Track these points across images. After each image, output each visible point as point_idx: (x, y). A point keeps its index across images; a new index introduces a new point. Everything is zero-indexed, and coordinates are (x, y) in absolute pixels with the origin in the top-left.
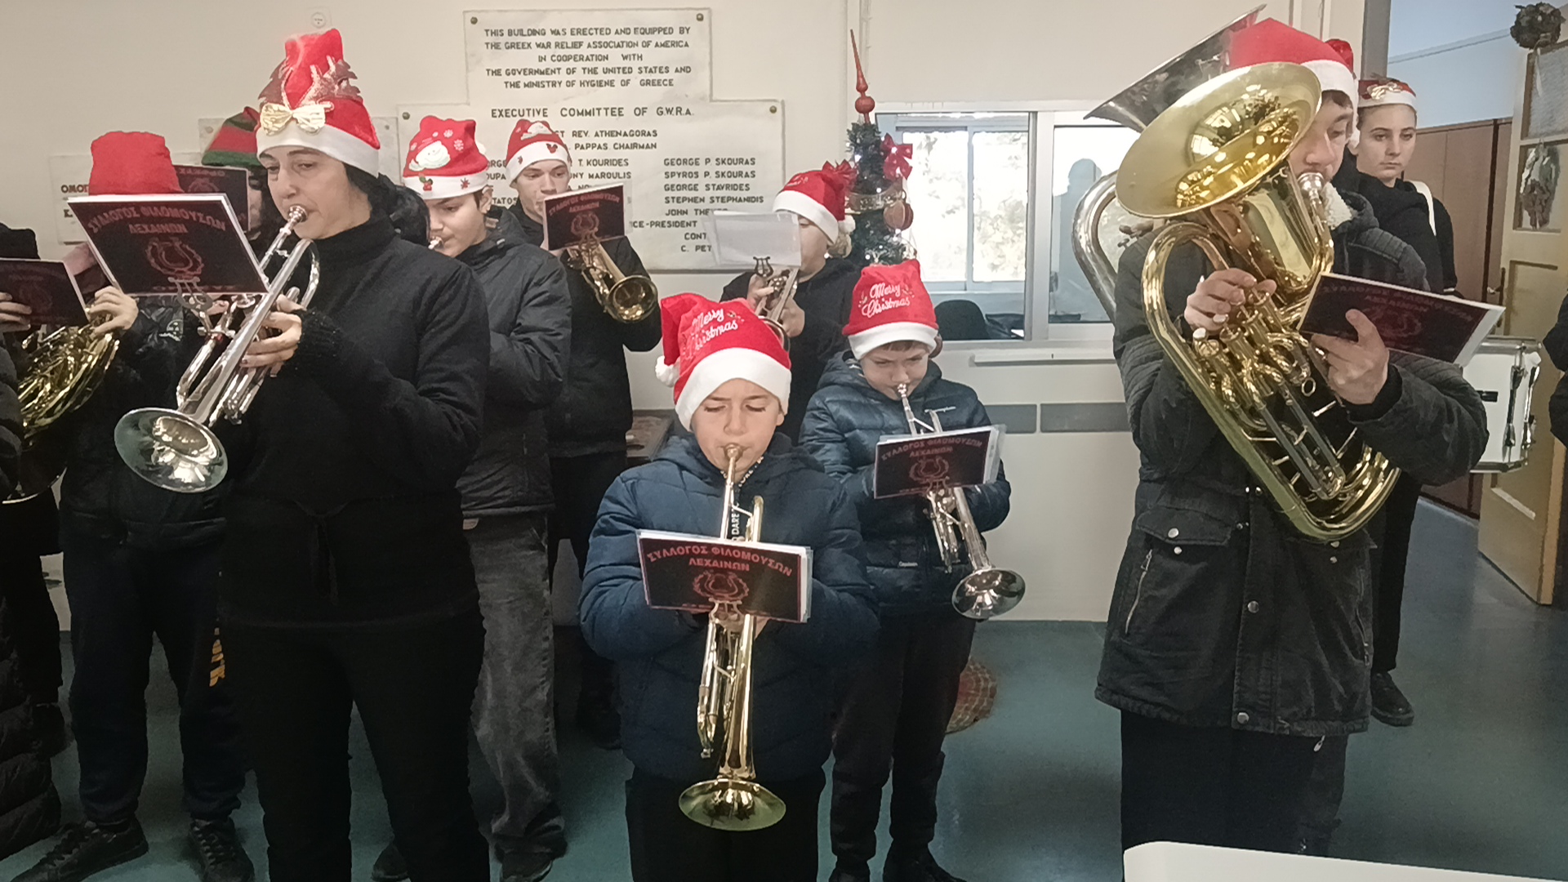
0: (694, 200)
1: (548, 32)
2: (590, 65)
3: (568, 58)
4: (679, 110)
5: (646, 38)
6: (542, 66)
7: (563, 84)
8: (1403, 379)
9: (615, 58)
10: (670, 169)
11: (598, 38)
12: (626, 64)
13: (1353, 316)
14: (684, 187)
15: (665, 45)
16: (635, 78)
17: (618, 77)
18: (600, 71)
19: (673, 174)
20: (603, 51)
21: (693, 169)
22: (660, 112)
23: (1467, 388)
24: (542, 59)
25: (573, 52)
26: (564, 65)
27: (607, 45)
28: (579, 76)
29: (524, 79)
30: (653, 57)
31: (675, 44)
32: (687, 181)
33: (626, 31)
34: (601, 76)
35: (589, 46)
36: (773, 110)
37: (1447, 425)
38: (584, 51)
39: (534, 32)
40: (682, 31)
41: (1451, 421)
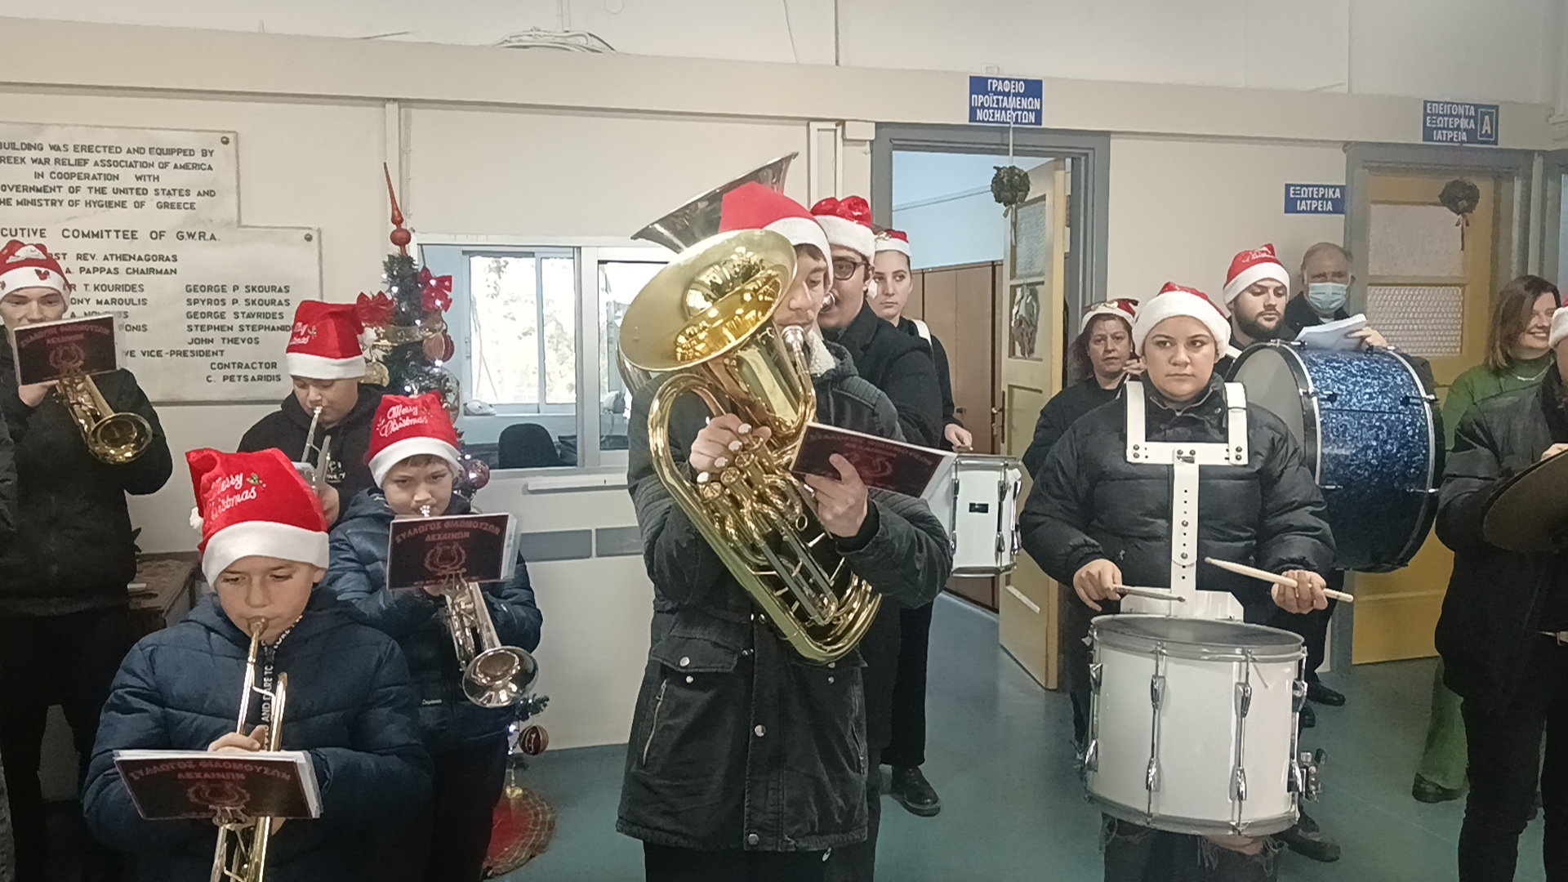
0: (221, 328)
1: (46, 148)
2: (98, 184)
3: (71, 176)
4: (202, 235)
5: (164, 158)
6: (40, 183)
7: (65, 203)
8: (880, 513)
9: (127, 177)
10: (193, 295)
11: (107, 156)
12: (141, 184)
13: (835, 459)
14: (209, 314)
15: (185, 167)
16: (151, 200)
17: (130, 199)
18: (109, 190)
19: (196, 302)
20: (113, 171)
21: (220, 295)
22: (180, 236)
23: (933, 521)
24: (38, 175)
25: (77, 170)
26: (66, 184)
27: (118, 164)
28: (83, 195)
29: (16, 196)
30: (171, 179)
31: (196, 166)
32: (213, 308)
33: (140, 150)
34: (110, 196)
35: (96, 164)
36: (309, 238)
37: (917, 554)
38: (90, 169)
39: (29, 147)
40: (204, 153)
41: (921, 551)
